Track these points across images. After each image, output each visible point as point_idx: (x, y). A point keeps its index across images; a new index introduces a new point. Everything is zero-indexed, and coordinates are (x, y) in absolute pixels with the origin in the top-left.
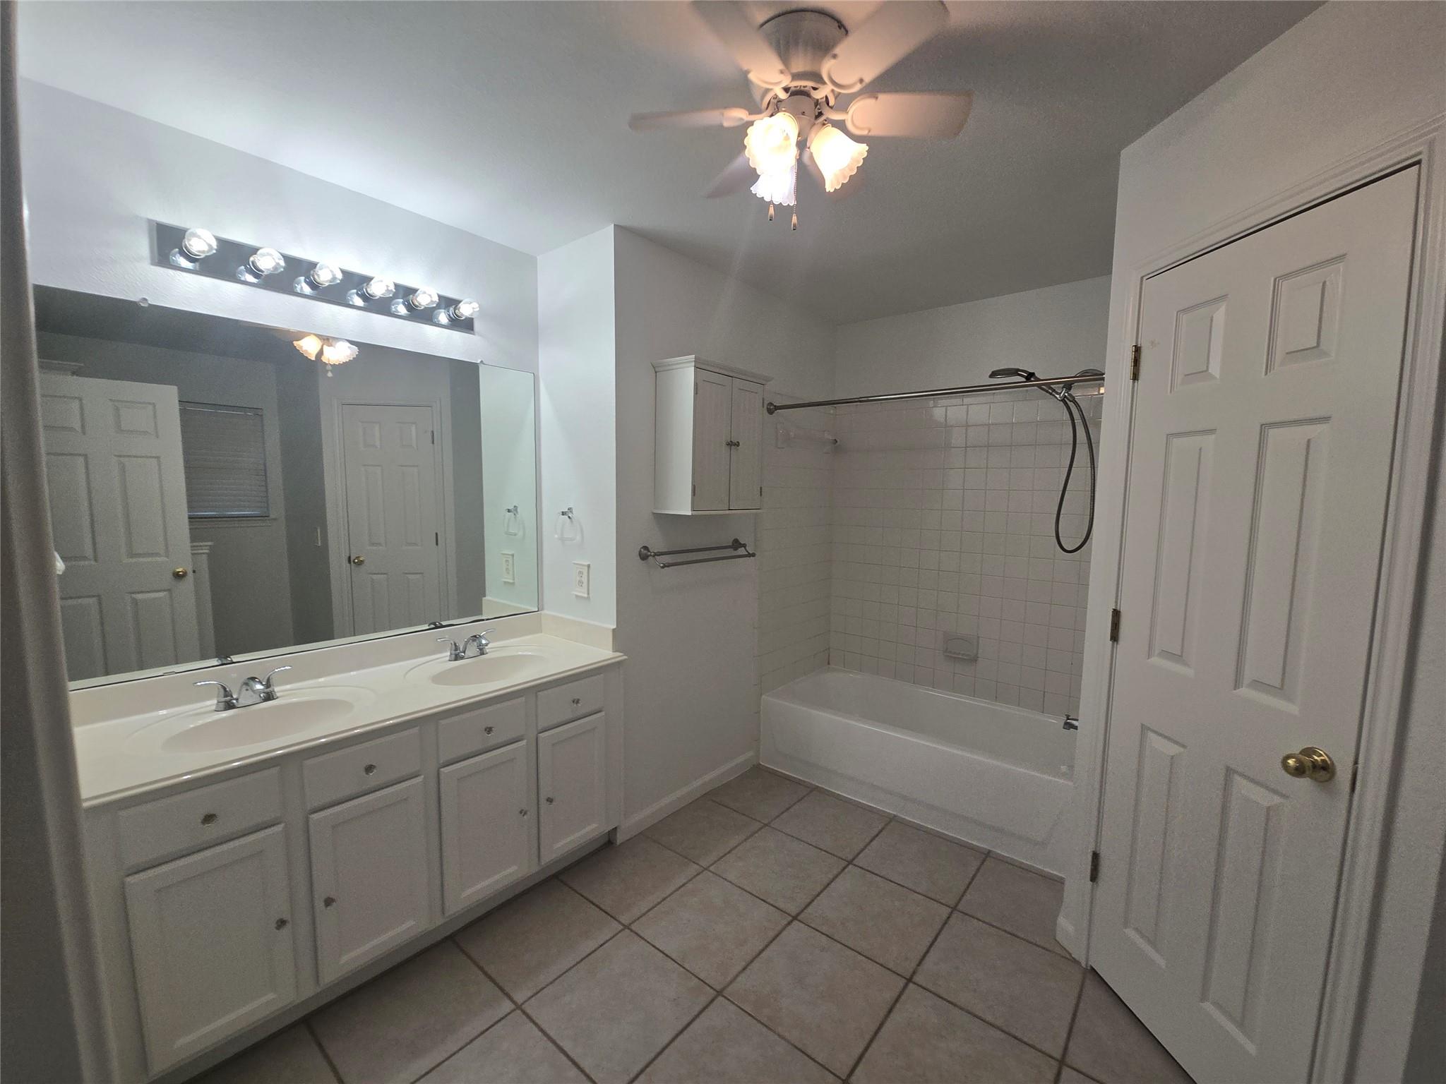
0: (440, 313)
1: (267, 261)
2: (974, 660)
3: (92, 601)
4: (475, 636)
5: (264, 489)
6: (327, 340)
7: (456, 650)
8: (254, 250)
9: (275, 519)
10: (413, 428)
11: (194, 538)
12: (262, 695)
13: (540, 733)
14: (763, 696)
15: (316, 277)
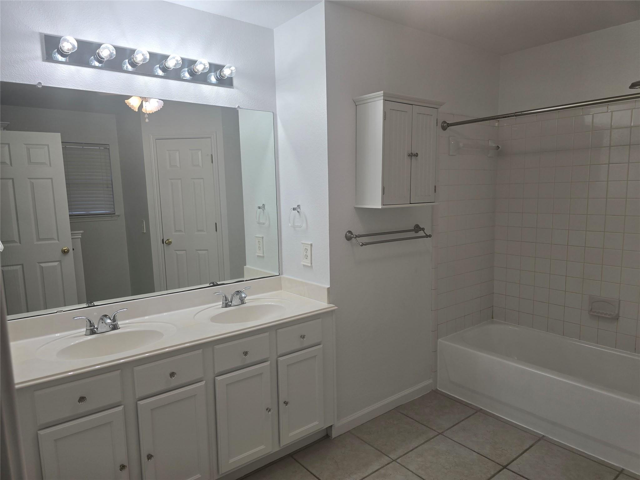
0: (211, 76)
1: (105, 52)
2: (616, 318)
3: (19, 267)
4: (238, 292)
5: (112, 196)
6: (144, 99)
7: (226, 300)
8: (99, 45)
9: (119, 216)
10: (200, 153)
11: (72, 229)
12: (111, 326)
13: (279, 357)
14: (439, 340)
15: (135, 59)
